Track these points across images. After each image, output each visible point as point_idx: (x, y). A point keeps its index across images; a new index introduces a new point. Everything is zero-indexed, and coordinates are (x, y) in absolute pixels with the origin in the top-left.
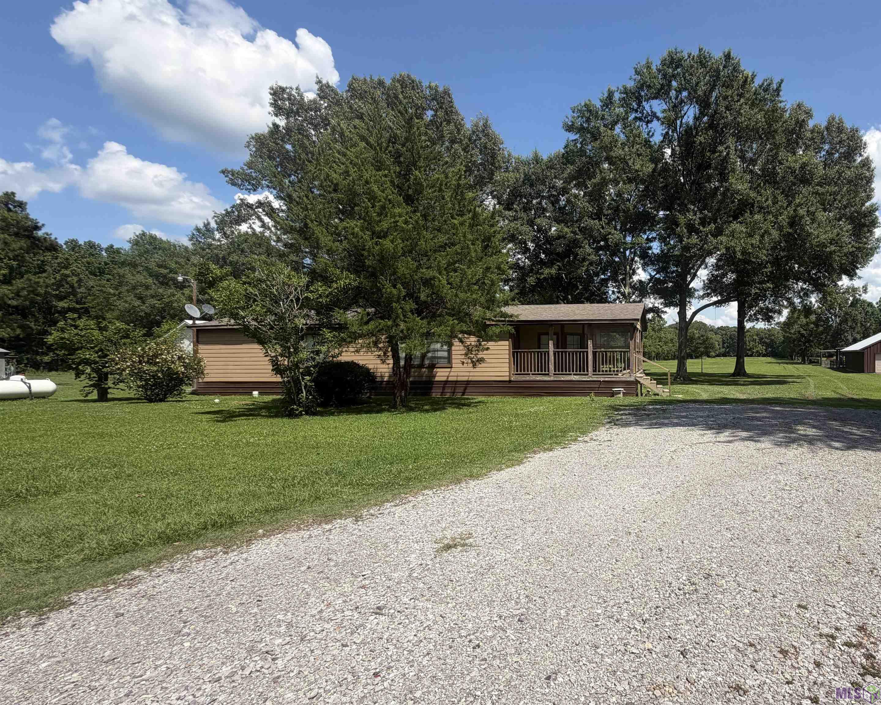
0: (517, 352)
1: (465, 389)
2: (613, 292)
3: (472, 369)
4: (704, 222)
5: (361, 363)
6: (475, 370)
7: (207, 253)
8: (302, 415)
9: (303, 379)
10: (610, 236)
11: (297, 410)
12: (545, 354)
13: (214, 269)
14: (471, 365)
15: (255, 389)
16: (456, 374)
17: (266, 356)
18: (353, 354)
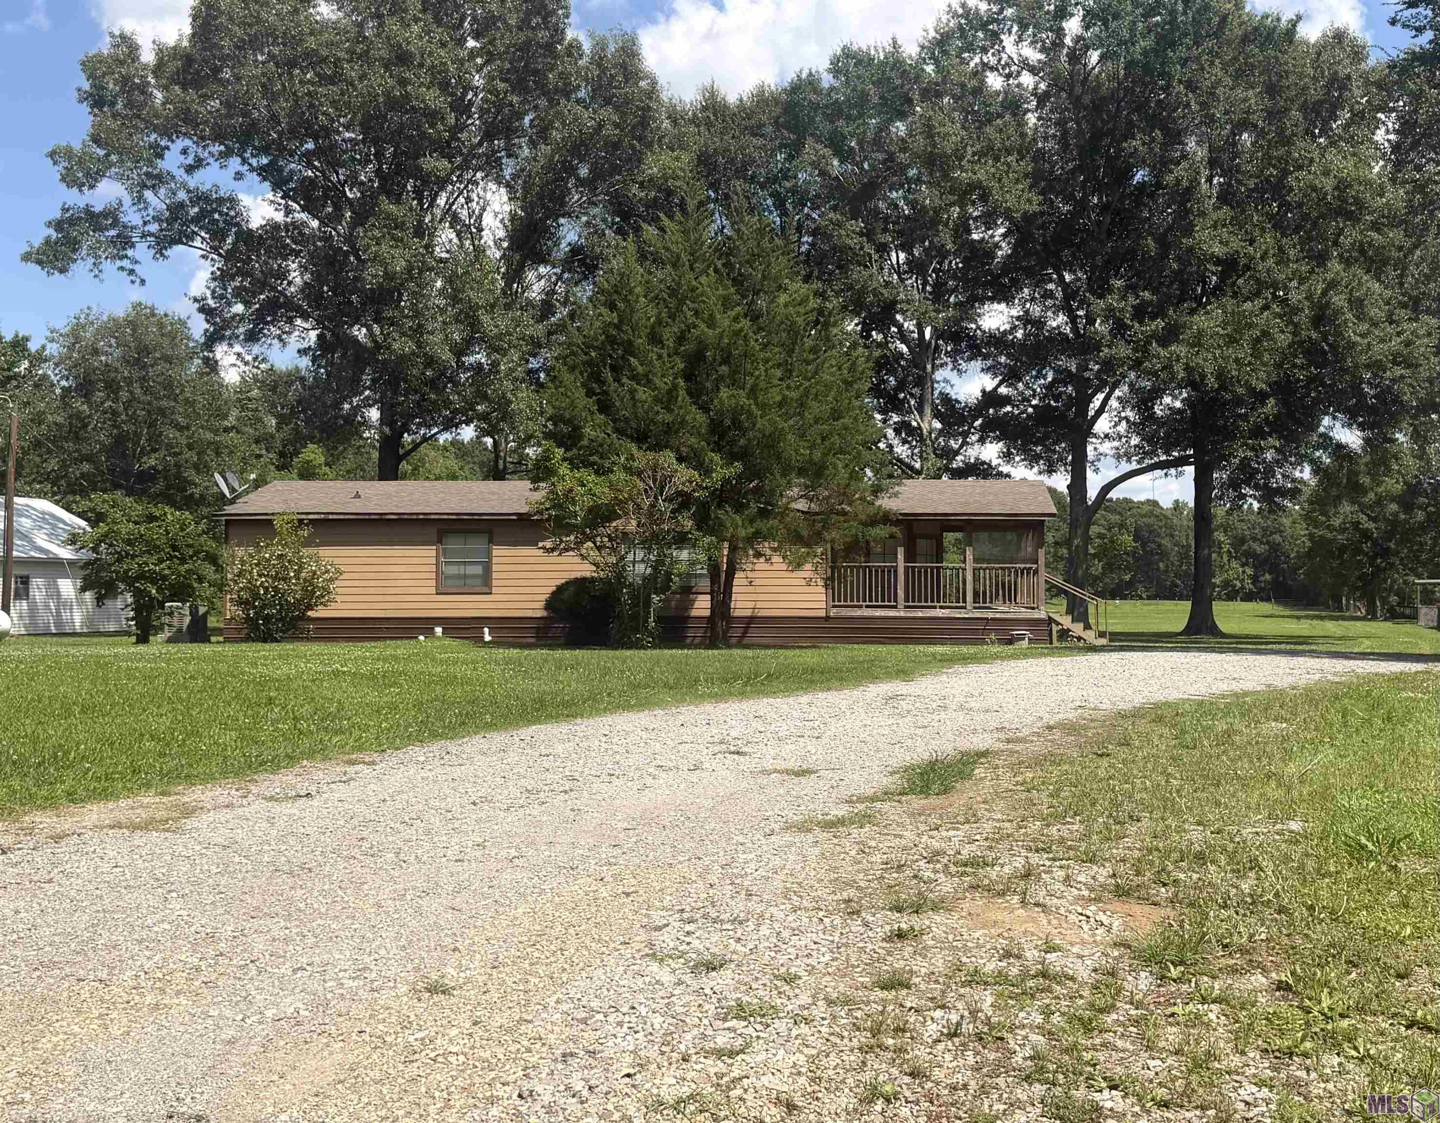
0: (839, 568)
1: (745, 632)
4: (1140, 313)
12: (889, 572)
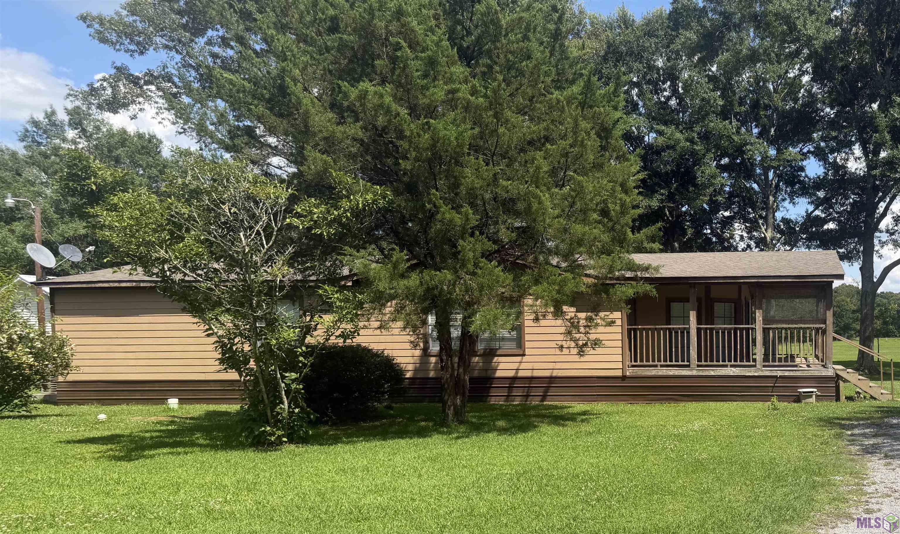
0: (635, 330)
1: (546, 392)
2: (742, 237)
3: (577, 358)
5: (375, 347)
6: (582, 359)
7: (54, 163)
8: (281, 443)
9: (283, 377)
10: (748, 147)
11: (273, 434)
12: (682, 333)
13: (99, 169)
14: (575, 351)
15: (173, 393)
16: (529, 366)
17: (208, 335)
18: (378, 332)
